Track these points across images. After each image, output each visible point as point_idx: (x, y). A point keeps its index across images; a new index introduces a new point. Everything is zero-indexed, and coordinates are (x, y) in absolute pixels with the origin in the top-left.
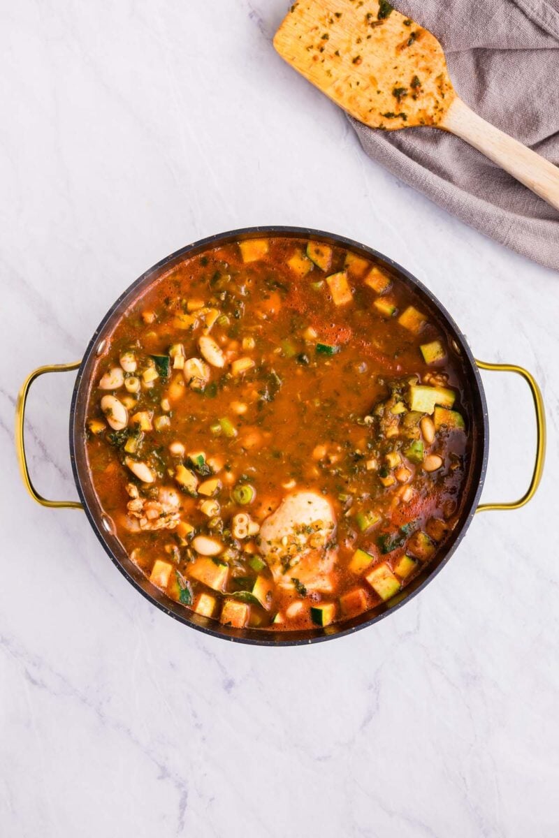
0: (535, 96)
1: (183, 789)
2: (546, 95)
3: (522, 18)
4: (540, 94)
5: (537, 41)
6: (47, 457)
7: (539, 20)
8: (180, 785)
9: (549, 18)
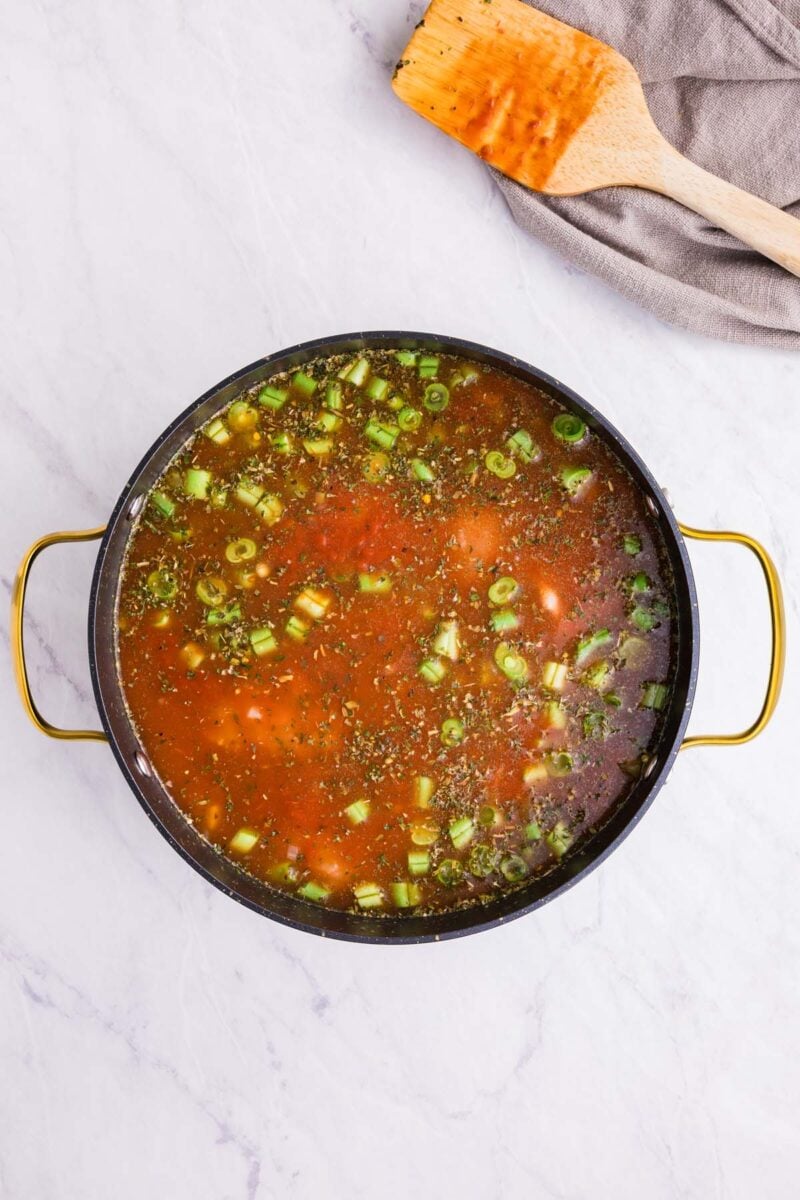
0: (765, 148)
1: (253, 1159)
2: (782, 147)
3: (747, 36)
4: (772, 147)
5: (769, 70)
6: (56, 668)
7: (772, 41)
8: (248, 1153)
9: (785, 38)
